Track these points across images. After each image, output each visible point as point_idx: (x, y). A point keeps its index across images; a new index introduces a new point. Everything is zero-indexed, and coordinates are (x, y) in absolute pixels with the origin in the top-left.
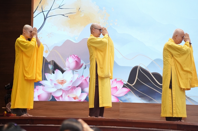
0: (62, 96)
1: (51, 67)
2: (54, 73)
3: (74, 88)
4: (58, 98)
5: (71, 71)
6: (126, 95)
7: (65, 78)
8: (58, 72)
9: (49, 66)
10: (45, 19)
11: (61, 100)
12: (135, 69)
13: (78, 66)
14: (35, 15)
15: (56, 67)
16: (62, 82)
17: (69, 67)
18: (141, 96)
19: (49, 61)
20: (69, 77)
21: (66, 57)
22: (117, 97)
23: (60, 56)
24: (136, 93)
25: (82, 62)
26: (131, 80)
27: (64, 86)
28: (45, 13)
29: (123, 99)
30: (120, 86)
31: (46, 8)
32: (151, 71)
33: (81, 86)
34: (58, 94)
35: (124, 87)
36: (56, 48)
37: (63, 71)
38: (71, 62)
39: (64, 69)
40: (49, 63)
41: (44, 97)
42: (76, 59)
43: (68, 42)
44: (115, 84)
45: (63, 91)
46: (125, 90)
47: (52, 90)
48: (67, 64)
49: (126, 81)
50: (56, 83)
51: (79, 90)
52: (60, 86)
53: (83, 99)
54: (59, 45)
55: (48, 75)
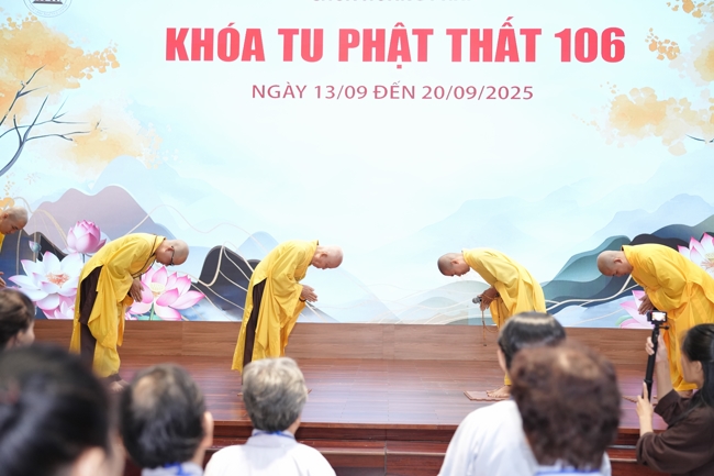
0: (58, 308)
1: (34, 246)
2: (41, 259)
4: (51, 312)
5: (79, 256)
6: (196, 305)
7: (65, 271)
8: (50, 257)
9: (31, 244)
10: (21, 144)
11: (57, 316)
12: (214, 253)
13: (94, 244)
15: (46, 246)
16: (60, 279)
17: (75, 248)
18: (226, 308)
19: (29, 233)
20: (76, 268)
21: (67, 226)
22: (178, 311)
23: (56, 224)
24: (217, 301)
25: (103, 236)
26: (207, 273)
27: (65, 288)
28: (22, 132)
29: (189, 314)
30: (184, 288)
31: (24, 121)
32: (247, 257)
35: (192, 289)
37: (61, 256)
38: (79, 236)
39: (64, 251)
40: (31, 238)
42: (91, 231)
43: (71, 195)
44: (174, 284)
45: (62, 297)
46: (196, 295)
47: (37, 296)
48: (70, 240)
49: (196, 279)
50: (46, 280)
52: (56, 288)
54: (53, 201)
55: (27, 265)
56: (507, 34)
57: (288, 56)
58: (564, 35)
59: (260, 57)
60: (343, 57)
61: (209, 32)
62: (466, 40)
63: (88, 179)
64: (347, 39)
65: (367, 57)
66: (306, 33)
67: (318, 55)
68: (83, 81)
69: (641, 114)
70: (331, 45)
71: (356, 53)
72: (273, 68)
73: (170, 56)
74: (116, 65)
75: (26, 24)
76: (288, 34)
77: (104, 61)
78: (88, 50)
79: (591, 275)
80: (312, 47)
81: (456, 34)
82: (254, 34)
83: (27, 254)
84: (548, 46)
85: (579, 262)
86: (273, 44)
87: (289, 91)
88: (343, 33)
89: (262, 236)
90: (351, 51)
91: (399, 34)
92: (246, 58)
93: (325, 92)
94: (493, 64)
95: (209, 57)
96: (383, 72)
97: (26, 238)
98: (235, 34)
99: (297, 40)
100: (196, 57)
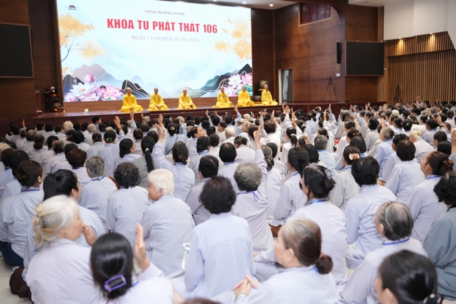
0: (84, 98)
1: (75, 81)
2: (77, 85)
3: (91, 93)
4: (82, 99)
5: (88, 83)
6: (121, 96)
7: (85, 88)
8: (80, 84)
10: (69, 51)
11: (84, 100)
12: (125, 82)
13: (92, 80)
14: (61, 48)
15: (79, 81)
16: (84, 90)
17: (87, 81)
19: (74, 77)
20: (88, 87)
21: (84, 75)
22: (117, 98)
23: (81, 75)
25: (94, 78)
26: (123, 87)
27: (85, 92)
28: (68, 48)
29: (119, 98)
30: (118, 91)
31: (69, 45)
32: (133, 83)
33: (95, 92)
34: (82, 97)
35: (120, 91)
36: (77, 69)
37: (83, 84)
38: (87, 78)
39: (84, 82)
41: (73, 99)
42: (91, 76)
43: (84, 66)
44: (115, 91)
45: (85, 95)
46: (121, 93)
47: (78, 95)
48: (85, 79)
49: (121, 89)
50: (80, 91)
51: (95, 94)
52: (83, 93)
53: (97, 99)
54: (79, 68)
55: (73, 86)
56: (192, 25)
57: (140, 28)
58: (205, 26)
59: (133, 28)
60: (154, 29)
61: (119, 20)
62: (183, 26)
63: (89, 62)
64: (155, 24)
65: (160, 29)
66: (144, 22)
67: (148, 28)
68: (85, 33)
69: (221, 46)
70: (151, 25)
71: (157, 28)
72: (136, 31)
73: (109, 27)
74: (94, 29)
75: (67, 16)
76: (140, 22)
77: (90, 27)
78: (85, 24)
79: (212, 85)
80: (146, 26)
81: (181, 24)
82: (131, 21)
83: (73, 83)
84: (201, 28)
85: (210, 82)
86: (136, 24)
87: (141, 38)
88: (154, 22)
89: (137, 77)
90: (156, 27)
91: (167, 23)
92: (129, 28)
93: (150, 38)
94: (189, 32)
95: (119, 27)
96: (164, 33)
97: (73, 79)
98: (126, 21)
99: (142, 24)
100: (116, 27)
